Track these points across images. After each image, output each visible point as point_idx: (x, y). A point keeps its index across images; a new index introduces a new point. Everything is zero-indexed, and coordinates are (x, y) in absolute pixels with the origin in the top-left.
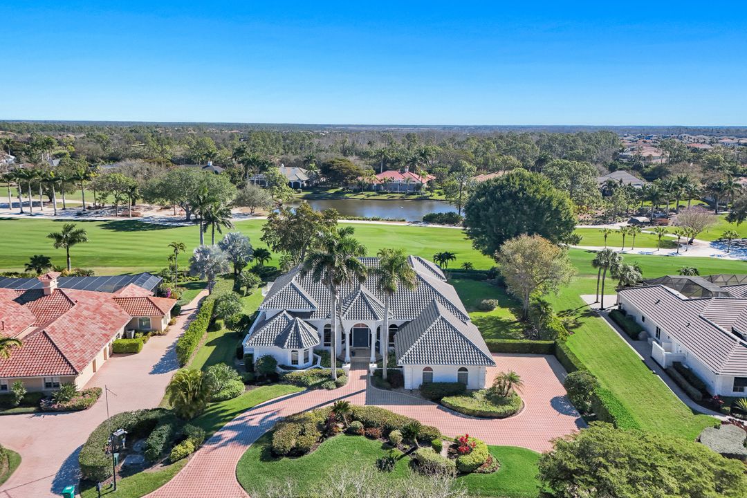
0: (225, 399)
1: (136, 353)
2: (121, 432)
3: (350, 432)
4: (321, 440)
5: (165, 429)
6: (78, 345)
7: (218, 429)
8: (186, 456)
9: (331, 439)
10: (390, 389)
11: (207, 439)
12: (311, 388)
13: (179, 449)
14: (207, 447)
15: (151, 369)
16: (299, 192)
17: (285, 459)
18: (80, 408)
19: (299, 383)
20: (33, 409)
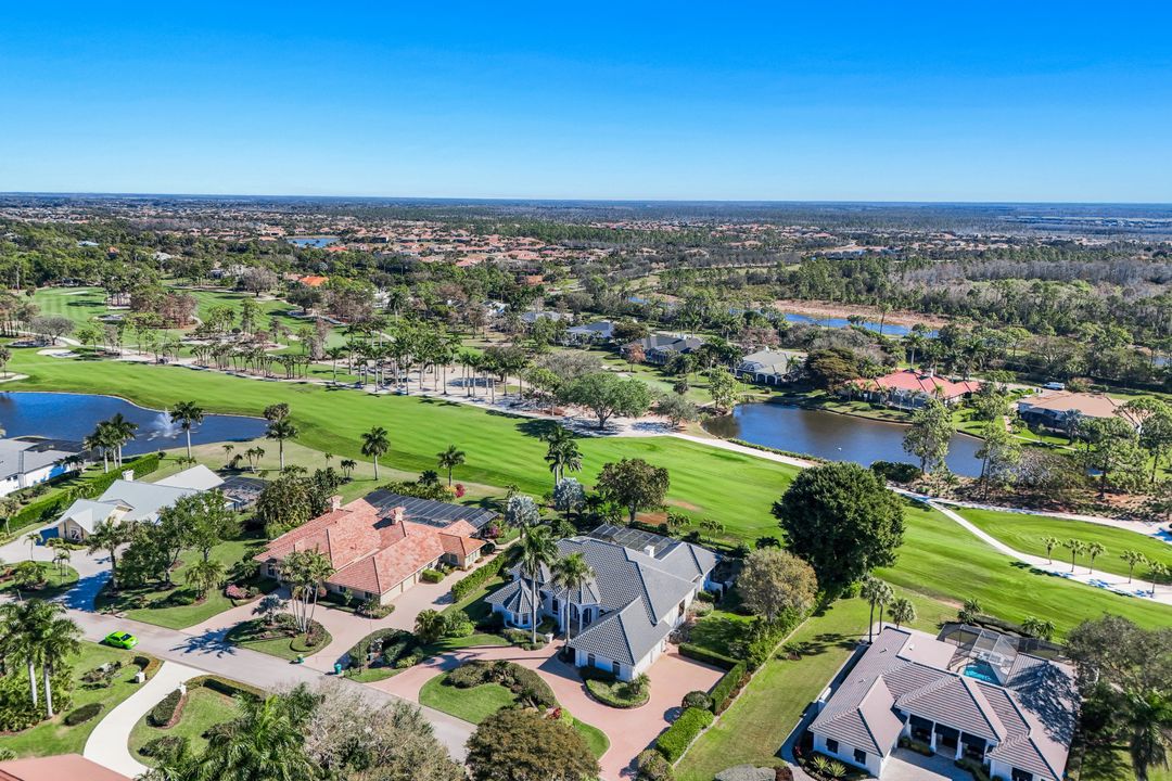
0: (454, 636)
1: (436, 582)
2: (380, 640)
3: (504, 683)
4: (482, 682)
5: (400, 647)
6: (391, 570)
7: (437, 655)
8: (406, 667)
9: (490, 684)
10: (565, 662)
11: (424, 660)
12: (514, 645)
13: (403, 662)
14: (422, 665)
15: (435, 600)
16: (767, 392)
17: (453, 687)
18: (375, 617)
19: (509, 639)
20: (353, 610)
